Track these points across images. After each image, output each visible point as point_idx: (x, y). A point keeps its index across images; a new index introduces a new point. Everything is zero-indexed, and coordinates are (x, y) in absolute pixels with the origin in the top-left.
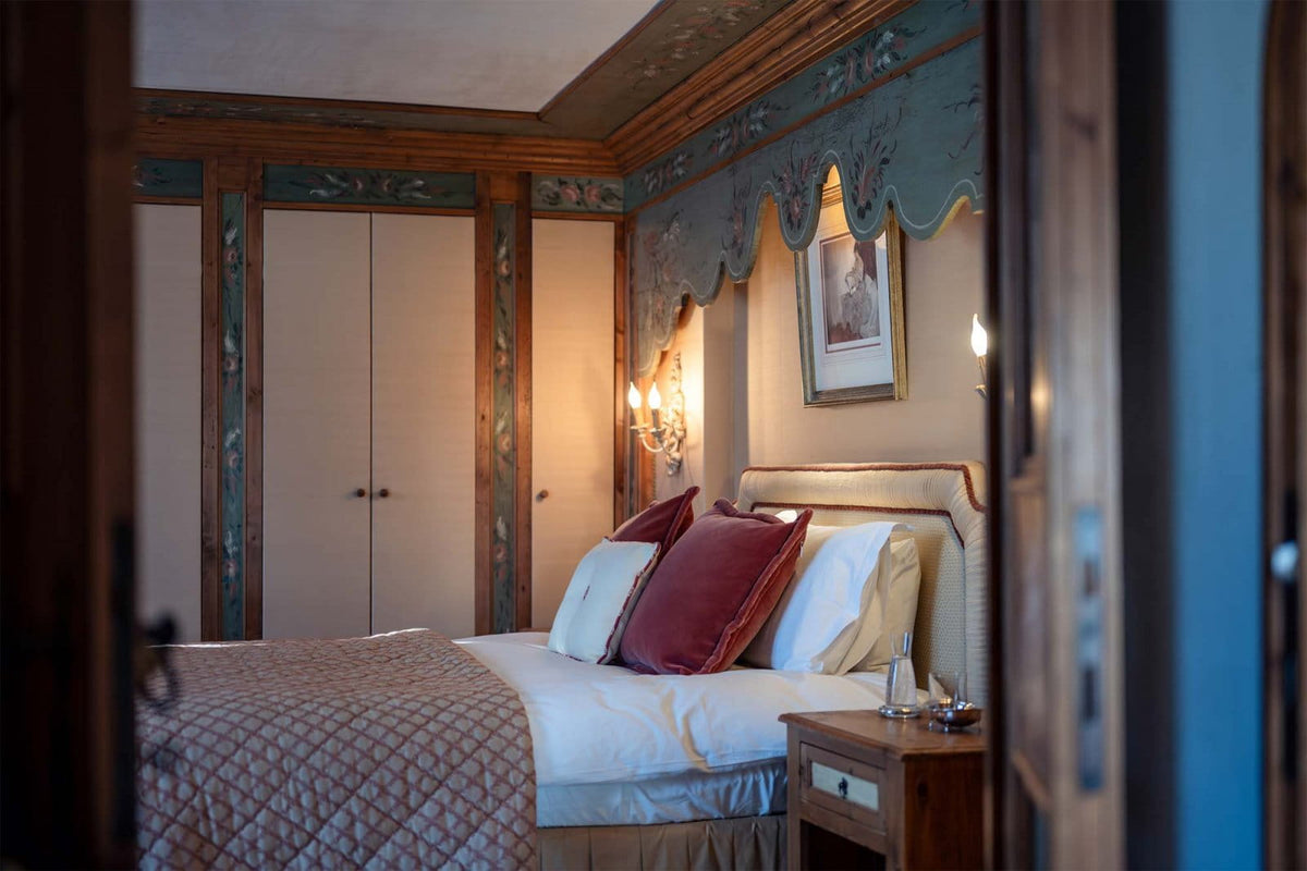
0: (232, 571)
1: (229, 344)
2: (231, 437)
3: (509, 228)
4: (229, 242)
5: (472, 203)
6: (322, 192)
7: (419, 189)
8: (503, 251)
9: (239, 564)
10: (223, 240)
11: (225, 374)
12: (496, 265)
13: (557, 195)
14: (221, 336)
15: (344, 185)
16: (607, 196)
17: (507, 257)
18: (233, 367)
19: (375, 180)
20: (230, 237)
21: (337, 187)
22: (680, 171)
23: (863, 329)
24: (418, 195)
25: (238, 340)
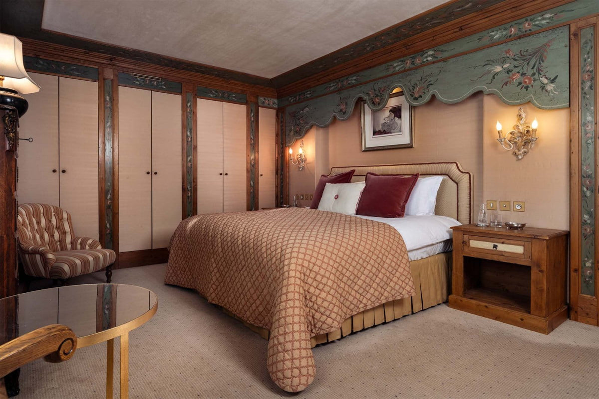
0: (189, 195)
1: (188, 133)
2: (189, 158)
3: (254, 109)
4: (188, 106)
5: (246, 101)
6: (211, 95)
7: (234, 97)
8: (252, 114)
9: (191, 192)
10: (187, 105)
11: (188, 141)
12: (251, 118)
13: (264, 102)
14: (187, 131)
15: (216, 94)
16: (274, 103)
17: (253, 116)
18: (189, 140)
19: (224, 93)
20: (189, 105)
21: (215, 94)
22: (308, 96)
23: (392, 131)
24: (233, 98)
25: (191, 133)
